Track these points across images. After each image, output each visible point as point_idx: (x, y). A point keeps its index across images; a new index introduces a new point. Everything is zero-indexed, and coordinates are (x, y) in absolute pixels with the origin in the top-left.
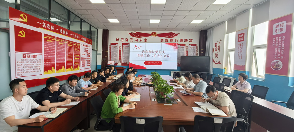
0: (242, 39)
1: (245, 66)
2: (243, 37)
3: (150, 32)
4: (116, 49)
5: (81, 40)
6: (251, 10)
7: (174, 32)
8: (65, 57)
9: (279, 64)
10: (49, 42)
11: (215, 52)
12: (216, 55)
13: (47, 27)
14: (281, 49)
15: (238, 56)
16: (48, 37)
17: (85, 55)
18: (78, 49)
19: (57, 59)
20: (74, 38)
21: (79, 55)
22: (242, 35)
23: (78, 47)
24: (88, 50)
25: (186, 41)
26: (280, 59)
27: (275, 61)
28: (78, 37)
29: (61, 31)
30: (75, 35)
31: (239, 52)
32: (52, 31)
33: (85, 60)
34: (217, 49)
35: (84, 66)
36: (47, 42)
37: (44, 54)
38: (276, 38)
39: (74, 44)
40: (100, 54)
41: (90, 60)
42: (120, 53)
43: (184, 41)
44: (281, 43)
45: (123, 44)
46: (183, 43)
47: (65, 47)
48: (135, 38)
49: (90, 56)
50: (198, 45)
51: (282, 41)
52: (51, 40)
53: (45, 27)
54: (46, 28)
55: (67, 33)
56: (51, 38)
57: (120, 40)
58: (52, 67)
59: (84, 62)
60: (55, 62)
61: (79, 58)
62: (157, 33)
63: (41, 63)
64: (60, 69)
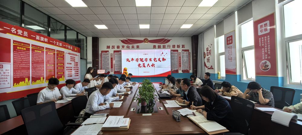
0: (231, 42)
1: (236, 69)
2: (232, 40)
3: (142, 39)
4: (108, 57)
5: (65, 47)
6: (236, 12)
7: (166, 38)
8: (44, 66)
9: (267, 64)
10: (20, 50)
11: (207, 57)
12: (208, 60)
13: (17, 32)
14: (267, 48)
15: (229, 59)
16: (19, 44)
17: (71, 64)
18: (62, 58)
19: (32, 69)
20: (56, 45)
21: (64, 64)
22: (230, 38)
23: (62, 56)
24: (75, 59)
25: (178, 46)
26: (267, 59)
27: (264, 61)
28: (61, 44)
29: (38, 37)
30: (58, 43)
31: (229, 55)
32: (25, 37)
33: (72, 70)
34: (209, 54)
35: (71, 76)
36: (18, 49)
37: (14, 63)
38: (261, 39)
39: (56, 52)
40: (90, 63)
41: (78, 70)
42: (112, 61)
43: (176, 47)
44: (267, 43)
45: (115, 51)
46: (176, 48)
47: (44, 55)
48: (127, 45)
49: (78, 65)
50: (190, 51)
51: (267, 40)
52: (24, 48)
53: (15, 33)
54: (17, 34)
55: (46, 40)
56: (23, 45)
57: (111, 47)
58: (26, 79)
59: (70, 72)
60: (29, 72)
61: (64, 68)
62: (149, 40)
63: (10, 74)
64: (37, 81)
